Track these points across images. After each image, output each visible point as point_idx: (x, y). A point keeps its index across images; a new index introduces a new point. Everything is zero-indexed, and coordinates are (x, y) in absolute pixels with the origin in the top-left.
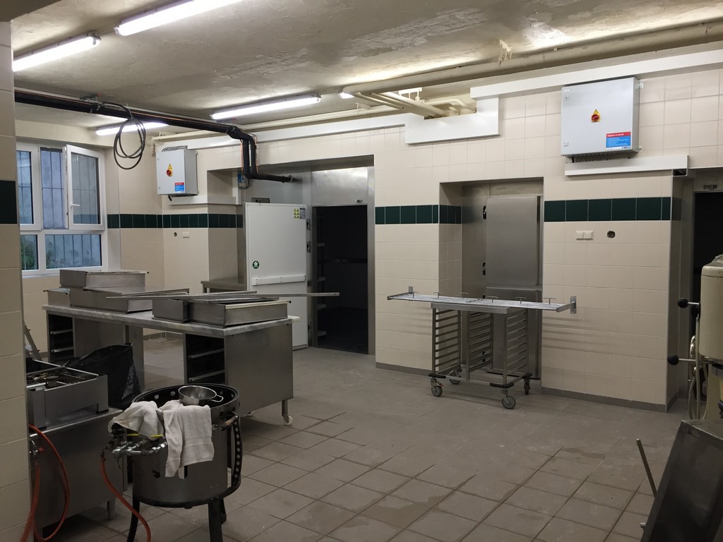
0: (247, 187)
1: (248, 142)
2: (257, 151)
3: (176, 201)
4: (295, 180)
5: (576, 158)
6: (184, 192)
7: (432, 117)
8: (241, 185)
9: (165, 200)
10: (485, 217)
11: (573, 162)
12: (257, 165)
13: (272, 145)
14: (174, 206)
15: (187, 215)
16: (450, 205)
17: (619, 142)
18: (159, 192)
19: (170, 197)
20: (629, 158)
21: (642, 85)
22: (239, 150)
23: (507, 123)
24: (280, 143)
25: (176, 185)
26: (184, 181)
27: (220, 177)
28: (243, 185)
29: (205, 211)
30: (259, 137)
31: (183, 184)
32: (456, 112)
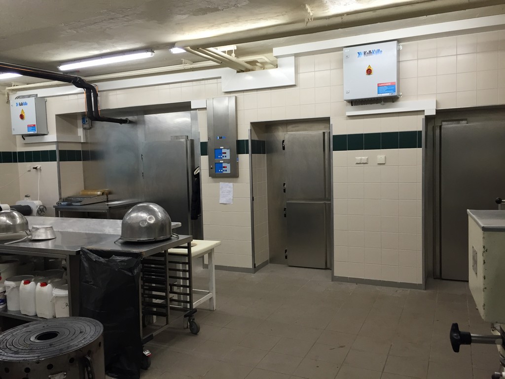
0: (90, 128)
1: (91, 91)
2: (99, 98)
3: (28, 140)
4: (131, 122)
5: (354, 103)
6: (36, 132)
7: (243, 71)
8: (86, 126)
9: (19, 140)
10: (284, 148)
11: (352, 105)
12: (99, 110)
13: (111, 93)
14: (27, 144)
15: (39, 151)
16: (258, 139)
17: (387, 90)
18: (14, 133)
19: (24, 136)
20: (393, 102)
21: (401, 48)
22: (83, 98)
23: (301, 76)
24: (118, 92)
25: (29, 126)
26: (35, 124)
27: (67, 120)
28: (87, 126)
29: (53, 148)
30: (100, 86)
31: (34, 125)
32: (261, 67)
